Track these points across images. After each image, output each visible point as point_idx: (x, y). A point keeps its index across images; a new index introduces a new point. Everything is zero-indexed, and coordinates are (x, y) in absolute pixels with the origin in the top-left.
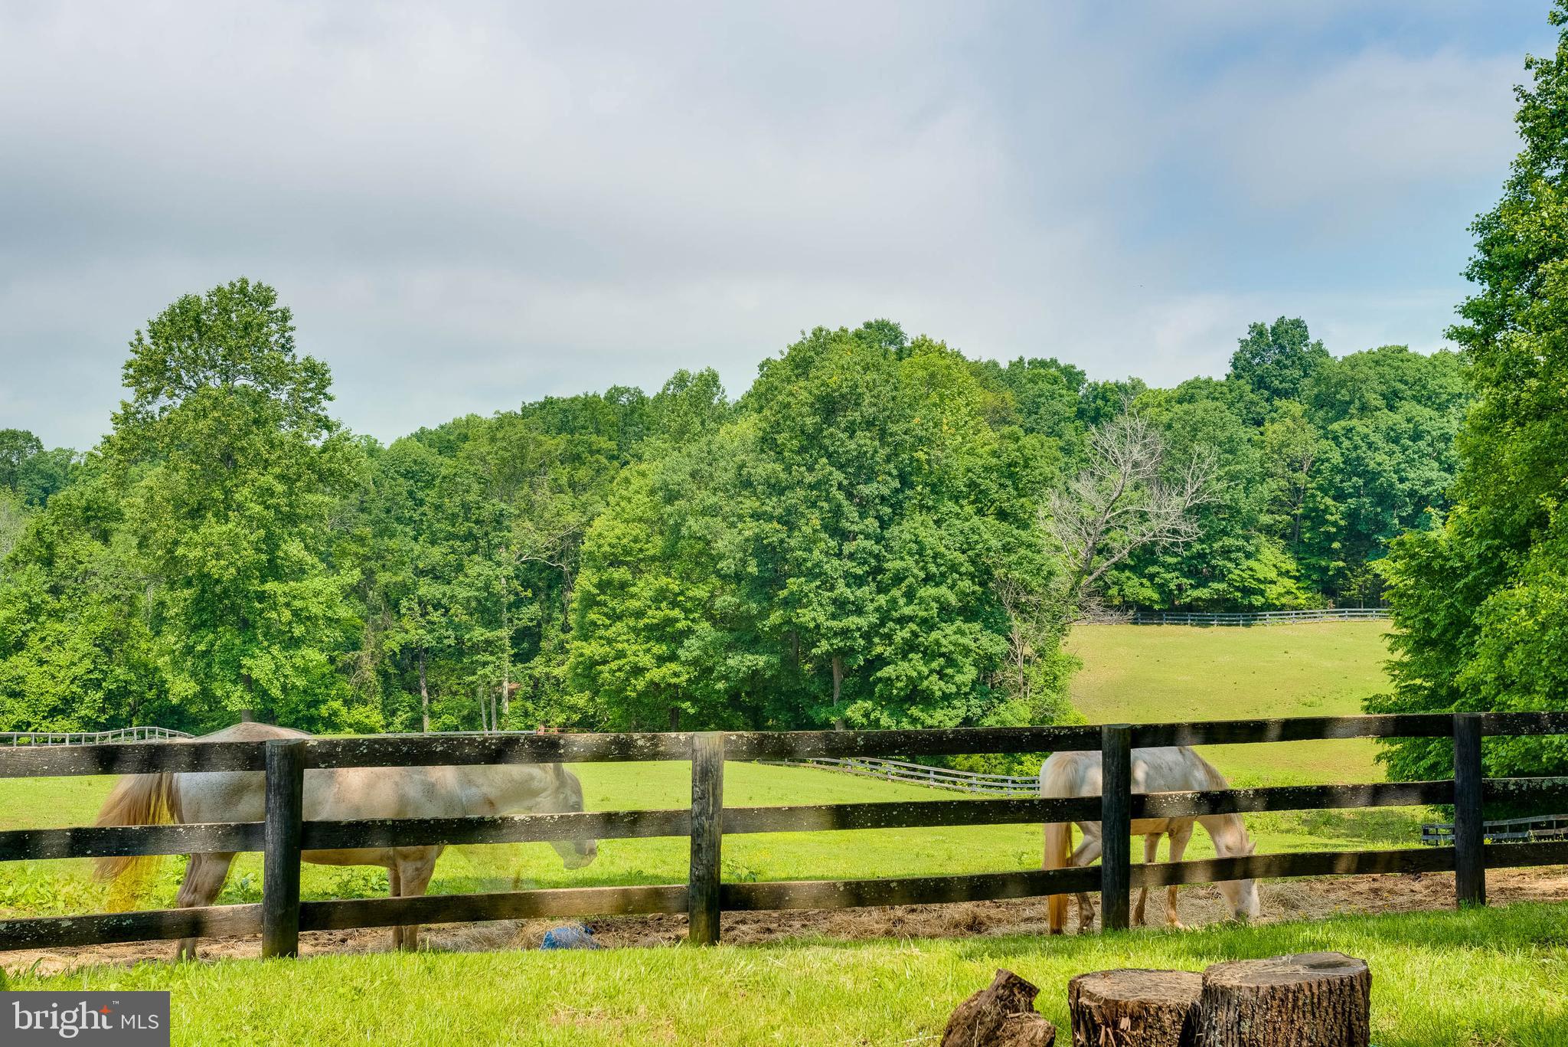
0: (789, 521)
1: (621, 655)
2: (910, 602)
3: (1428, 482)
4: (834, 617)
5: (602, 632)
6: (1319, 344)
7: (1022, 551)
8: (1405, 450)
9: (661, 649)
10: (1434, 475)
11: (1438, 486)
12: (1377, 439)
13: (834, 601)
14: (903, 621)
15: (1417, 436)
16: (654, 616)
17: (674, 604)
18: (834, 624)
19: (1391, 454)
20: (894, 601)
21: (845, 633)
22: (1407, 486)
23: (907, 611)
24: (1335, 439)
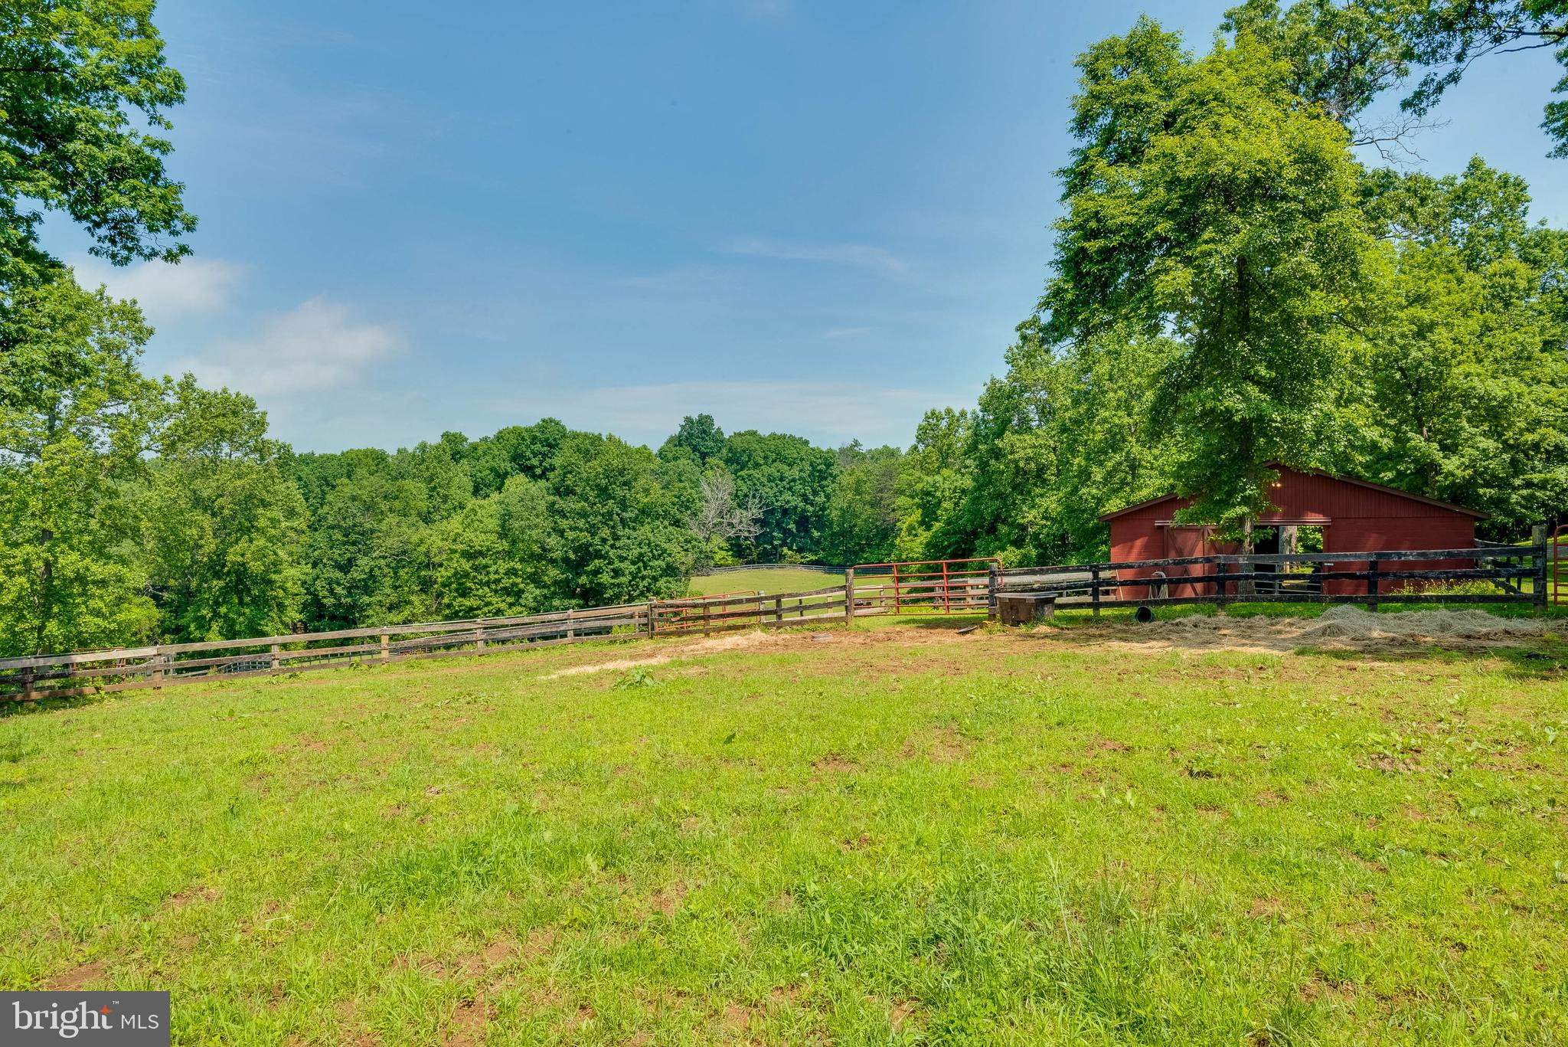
0: (593, 530)
1: (487, 604)
2: (645, 569)
3: (788, 502)
4: (612, 578)
5: (475, 592)
6: (719, 429)
7: (694, 543)
8: (777, 485)
9: (510, 600)
10: (790, 498)
11: (793, 504)
12: (764, 480)
13: (613, 570)
14: (643, 578)
15: (782, 479)
16: (506, 582)
17: (516, 575)
18: (613, 581)
19: (772, 488)
20: (639, 568)
21: (619, 585)
22: (779, 504)
23: (645, 573)
24: (743, 479)
